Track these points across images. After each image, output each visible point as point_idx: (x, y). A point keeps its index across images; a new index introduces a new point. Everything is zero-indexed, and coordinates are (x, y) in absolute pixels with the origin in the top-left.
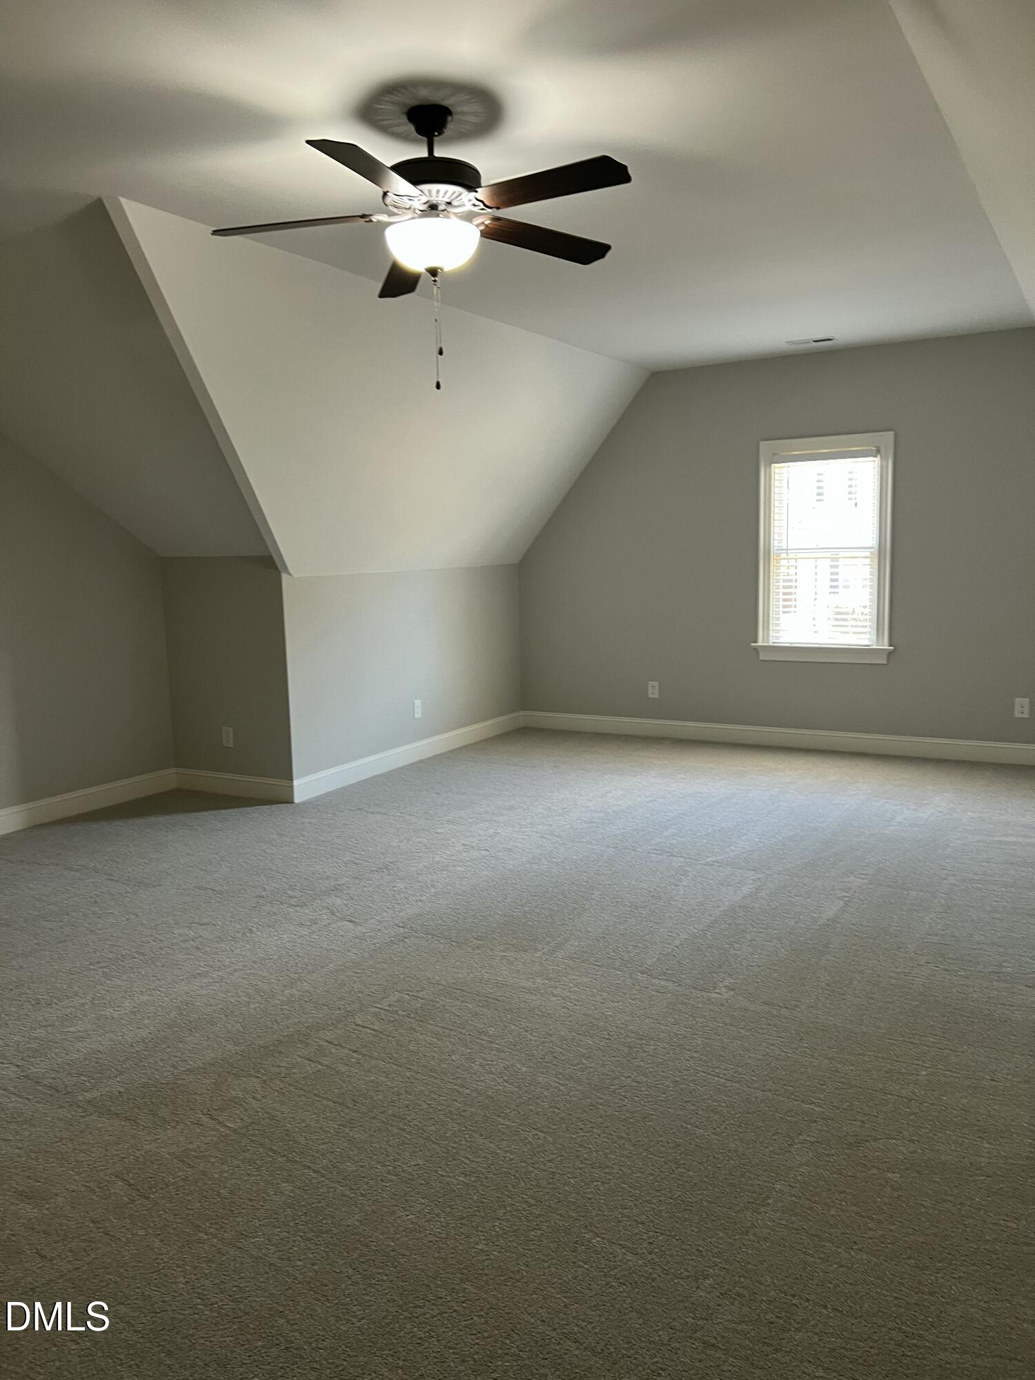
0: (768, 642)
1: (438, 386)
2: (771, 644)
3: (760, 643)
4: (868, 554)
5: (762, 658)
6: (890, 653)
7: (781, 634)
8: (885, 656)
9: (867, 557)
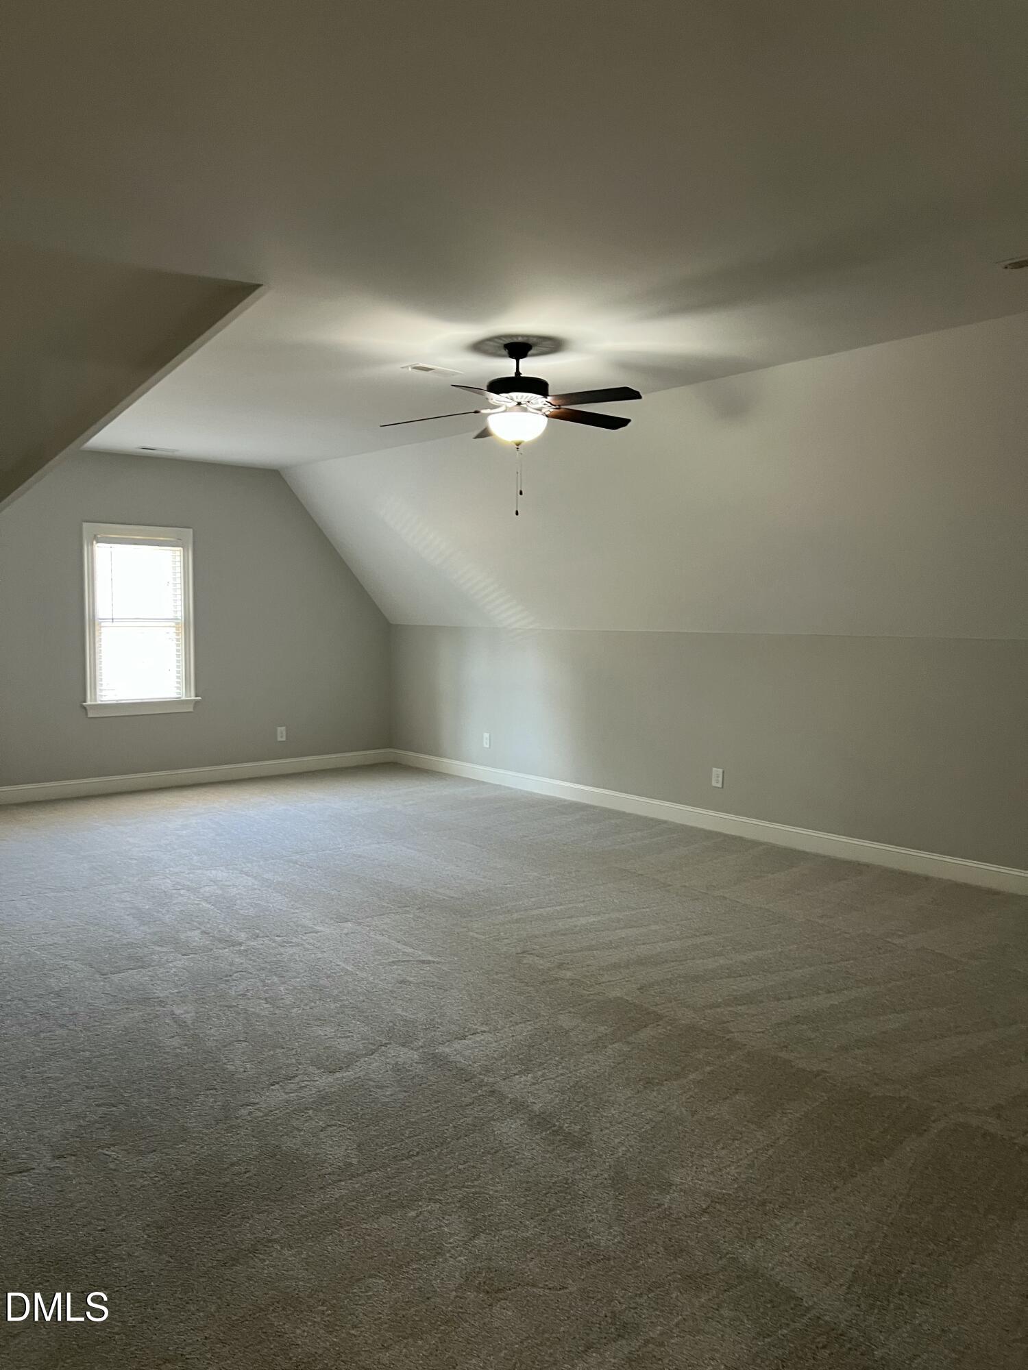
0: (96, 700)
1: (517, 513)
2: (99, 702)
3: (89, 703)
4: (173, 624)
5: (90, 715)
6: (196, 703)
7: (104, 693)
8: (192, 706)
9: (174, 627)
